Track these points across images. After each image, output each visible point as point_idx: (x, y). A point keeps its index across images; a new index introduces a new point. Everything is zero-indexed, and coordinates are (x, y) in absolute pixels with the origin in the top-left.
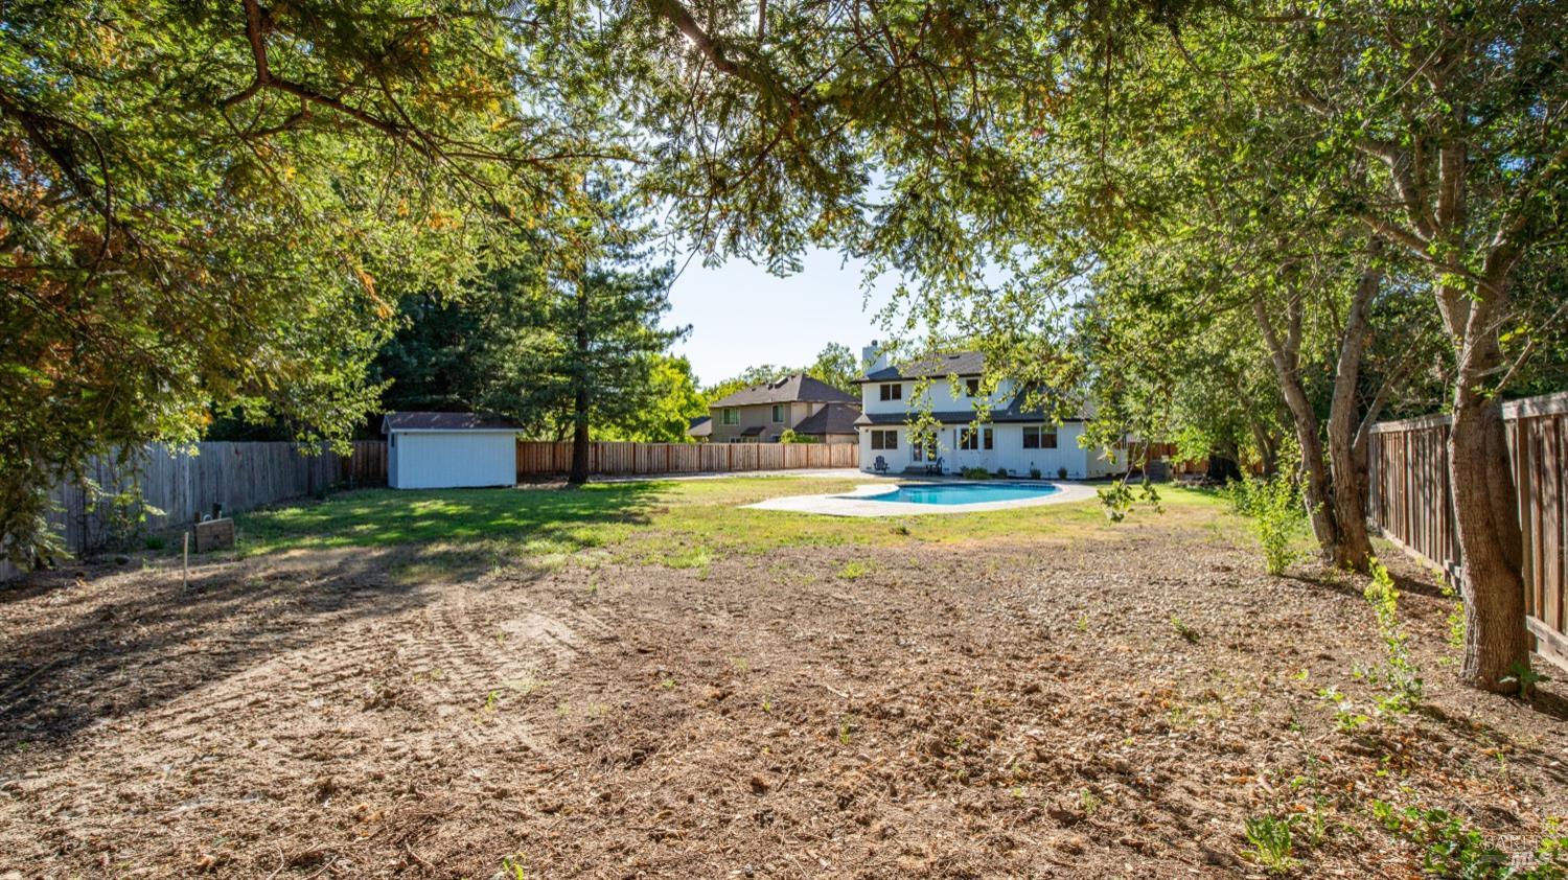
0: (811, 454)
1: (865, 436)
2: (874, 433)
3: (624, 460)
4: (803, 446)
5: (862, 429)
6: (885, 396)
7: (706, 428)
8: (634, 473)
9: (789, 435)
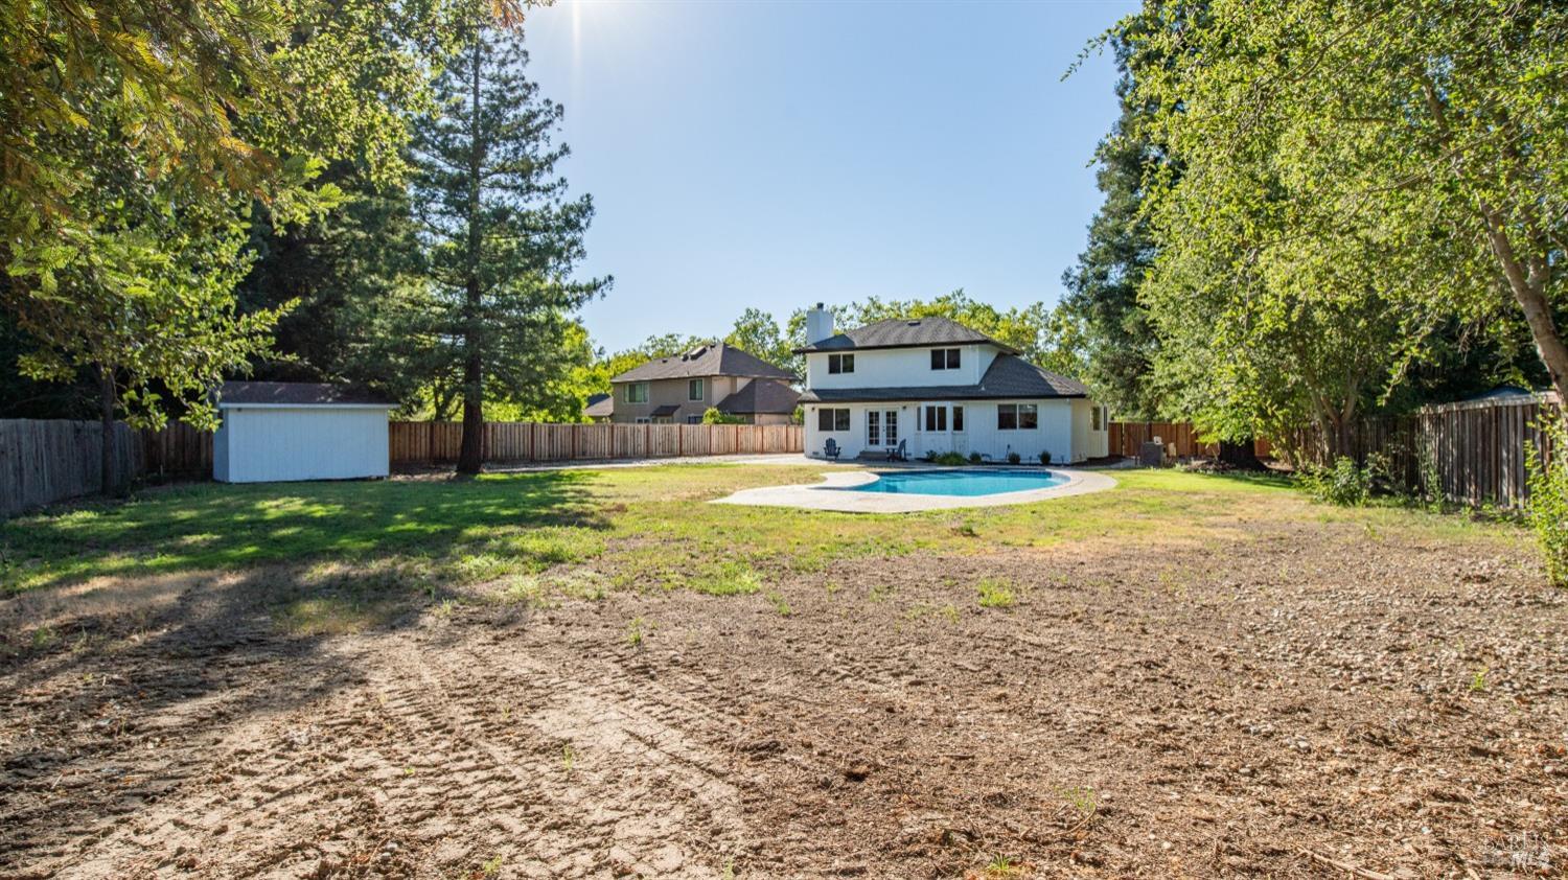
0: (742, 436)
1: (811, 414)
2: (821, 411)
3: (520, 445)
4: (732, 428)
5: (807, 407)
6: (834, 368)
7: (606, 407)
8: (532, 460)
9: (713, 415)
